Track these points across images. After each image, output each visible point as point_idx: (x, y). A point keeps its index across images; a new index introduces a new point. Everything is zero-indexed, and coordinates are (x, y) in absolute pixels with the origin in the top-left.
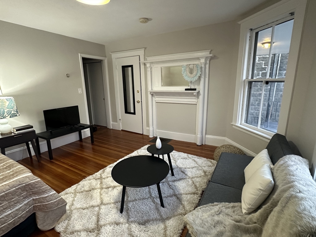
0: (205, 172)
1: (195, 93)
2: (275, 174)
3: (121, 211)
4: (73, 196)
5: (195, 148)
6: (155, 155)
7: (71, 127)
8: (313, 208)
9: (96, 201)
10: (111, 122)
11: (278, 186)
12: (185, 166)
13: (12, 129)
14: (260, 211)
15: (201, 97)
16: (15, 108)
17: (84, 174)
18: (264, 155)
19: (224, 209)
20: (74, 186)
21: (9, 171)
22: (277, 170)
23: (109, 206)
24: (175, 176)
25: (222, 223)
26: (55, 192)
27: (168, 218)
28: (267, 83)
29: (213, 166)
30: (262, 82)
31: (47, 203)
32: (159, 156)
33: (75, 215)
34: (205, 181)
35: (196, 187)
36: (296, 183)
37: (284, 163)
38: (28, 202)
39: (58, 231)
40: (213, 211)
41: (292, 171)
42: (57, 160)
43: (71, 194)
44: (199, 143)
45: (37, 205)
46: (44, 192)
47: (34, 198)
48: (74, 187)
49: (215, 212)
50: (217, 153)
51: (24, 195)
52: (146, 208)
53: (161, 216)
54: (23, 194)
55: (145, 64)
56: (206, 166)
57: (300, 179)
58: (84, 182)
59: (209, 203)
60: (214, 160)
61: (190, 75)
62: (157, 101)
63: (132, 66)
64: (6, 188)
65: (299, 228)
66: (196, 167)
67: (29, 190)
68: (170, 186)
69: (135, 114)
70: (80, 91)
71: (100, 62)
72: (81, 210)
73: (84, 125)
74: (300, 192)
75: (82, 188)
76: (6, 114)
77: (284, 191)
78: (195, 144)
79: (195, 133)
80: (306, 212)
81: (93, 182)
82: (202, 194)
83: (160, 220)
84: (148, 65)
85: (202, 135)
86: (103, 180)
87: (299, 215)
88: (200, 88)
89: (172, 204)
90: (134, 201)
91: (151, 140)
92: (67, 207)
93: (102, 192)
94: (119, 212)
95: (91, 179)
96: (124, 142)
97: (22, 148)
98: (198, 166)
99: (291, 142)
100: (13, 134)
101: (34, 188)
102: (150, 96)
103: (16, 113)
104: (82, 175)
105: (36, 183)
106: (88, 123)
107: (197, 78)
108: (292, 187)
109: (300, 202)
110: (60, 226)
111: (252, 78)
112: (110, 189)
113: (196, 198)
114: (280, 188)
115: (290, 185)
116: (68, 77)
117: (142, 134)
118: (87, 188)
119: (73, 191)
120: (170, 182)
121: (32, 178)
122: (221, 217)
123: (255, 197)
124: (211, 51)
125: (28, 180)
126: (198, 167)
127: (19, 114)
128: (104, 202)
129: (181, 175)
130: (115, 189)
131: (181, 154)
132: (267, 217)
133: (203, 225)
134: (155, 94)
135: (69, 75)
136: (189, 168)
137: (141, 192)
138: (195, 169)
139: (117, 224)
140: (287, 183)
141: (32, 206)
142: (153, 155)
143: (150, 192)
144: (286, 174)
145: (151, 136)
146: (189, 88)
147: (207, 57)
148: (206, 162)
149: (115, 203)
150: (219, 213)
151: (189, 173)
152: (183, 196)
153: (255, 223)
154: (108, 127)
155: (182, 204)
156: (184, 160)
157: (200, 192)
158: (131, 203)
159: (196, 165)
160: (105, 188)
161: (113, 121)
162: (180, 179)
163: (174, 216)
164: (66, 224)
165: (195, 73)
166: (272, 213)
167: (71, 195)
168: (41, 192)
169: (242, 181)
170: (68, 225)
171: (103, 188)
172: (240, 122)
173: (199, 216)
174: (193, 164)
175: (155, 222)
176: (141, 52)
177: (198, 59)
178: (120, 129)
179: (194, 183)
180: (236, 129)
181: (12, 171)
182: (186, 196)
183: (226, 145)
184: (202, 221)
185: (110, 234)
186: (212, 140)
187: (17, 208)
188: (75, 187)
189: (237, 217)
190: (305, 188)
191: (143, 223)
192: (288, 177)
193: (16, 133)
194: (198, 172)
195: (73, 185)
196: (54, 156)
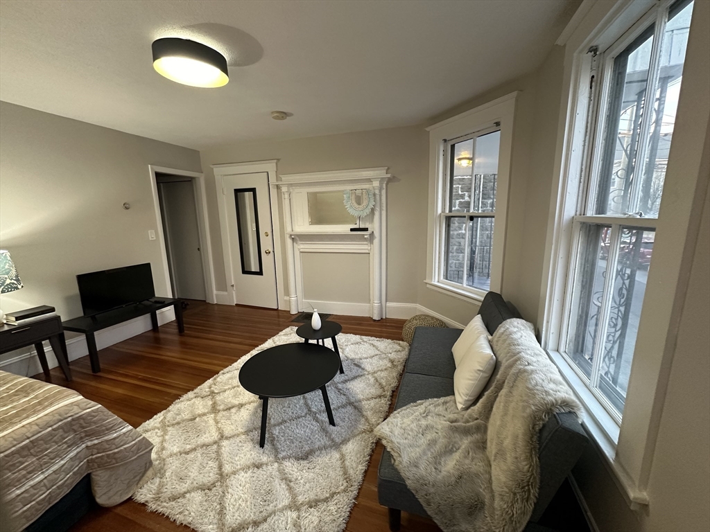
0: (392, 361)
1: (366, 235)
2: (495, 347)
3: (262, 445)
4: (160, 433)
5: (370, 325)
6: (311, 341)
7: (135, 305)
8: (545, 381)
9: (211, 435)
10: (215, 292)
11: (500, 363)
12: (359, 355)
13: (5, 317)
14: (481, 401)
15: (376, 241)
16: (13, 272)
17: (174, 392)
18: (477, 322)
19: (431, 407)
20: (159, 415)
21: (27, 399)
22: (497, 341)
23: (238, 440)
24: (346, 373)
25: (432, 427)
26: (130, 427)
27: (345, 441)
28: (472, 218)
29: (403, 351)
30: (465, 217)
31: (116, 450)
32: (318, 342)
33: (173, 466)
34: (395, 374)
35: (382, 387)
36: (523, 354)
37: (505, 331)
38: (78, 453)
39: (143, 501)
40: (417, 413)
41: (516, 340)
42: (110, 372)
43: (157, 430)
44: (376, 317)
45: (94, 457)
46: (110, 429)
47: (89, 444)
48: (158, 418)
49: (421, 414)
50: (407, 330)
51: (69, 439)
52: (305, 432)
53: (333, 440)
54: (67, 437)
55: (278, 187)
56: (393, 351)
57: (526, 348)
58: (179, 405)
59: (410, 403)
60: (403, 341)
61: (356, 206)
62: (302, 250)
63: (253, 190)
64: (31, 431)
65: (533, 408)
66: (376, 355)
67: (80, 429)
68: (339, 390)
69: (262, 275)
70: (151, 235)
71: (190, 181)
72: (183, 455)
73: (163, 300)
74: (529, 364)
75: (178, 417)
77: (511, 366)
78: (371, 319)
79: (369, 301)
80: (538, 388)
81: (197, 402)
82: (392, 396)
83: (331, 447)
84: (284, 189)
85: (381, 303)
86: (218, 398)
87: (531, 392)
88: (375, 226)
89: (347, 419)
90: (281, 423)
91: (294, 317)
92: (153, 456)
93: (217, 418)
94: (258, 446)
95: (192, 399)
96: (245, 326)
97: (26, 355)
98: (380, 353)
99: (509, 302)
100: (6, 328)
101: (90, 423)
102: (289, 242)
103: (15, 282)
104: (170, 393)
105: (93, 414)
106: (170, 296)
107: (368, 211)
108: (519, 359)
109: (530, 377)
110: (144, 491)
111: (450, 211)
112: (233, 410)
113: (384, 403)
114: (504, 364)
115: (516, 358)
116: (127, 208)
117: (277, 310)
118: (186, 415)
119: (158, 425)
120: (339, 385)
121: (85, 404)
122: (430, 420)
123: (473, 382)
124: (388, 169)
125: (76, 409)
126: (381, 355)
127: (22, 284)
128: (226, 433)
129: (355, 371)
130: (242, 410)
131: (349, 338)
132: (492, 407)
133: (406, 435)
134: (298, 239)
135: (128, 204)
136: (366, 358)
137: (291, 406)
138: (376, 358)
139: (258, 466)
140: (512, 357)
141: (85, 460)
142: (307, 340)
143: (306, 404)
144: (510, 345)
145: (294, 312)
146: (356, 226)
147: (382, 179)
148: (391, 346)
149: (247, 432)
150: (426, 414)
151: (368, 366)
152: (363, 403)
153: (477, 419)
154: (207, 301)
155: (363, 416)
156: (357, 346)
157: (389, 394)
158: (277, 428)
159: (377, 352)
160: (224, 410)
161: (217, 290)
162: (355, 378)
163: (355, 436)
164: (157, 484)
165: (365, 203)
166: (498, 399)
167: (157, 433)
168: (103, 431)
169: (451, 366)
170: (161, 485)
171: (219, 411)
172: (437, 278)
173: (399, 424)
174: (372, 351)
175: (323, 451)
176: (271, 167)
177: (369, 180)
178: (233, 302)
179: (377, 381)
180: (433, 290)
181: (36, 397)
182: (369, 402)
183: (420, 316)
184: (404, 430)
185: (247, 486)
186: (397, 309)
187: (55, 467)
188: (162, 418)
189: (452, 416)
190: (534, 359)
191: (305, 456)
192: (513, 347)
193: (16, 323)
194: (381, 363)
195: (156, 414)
196: (102, 366)
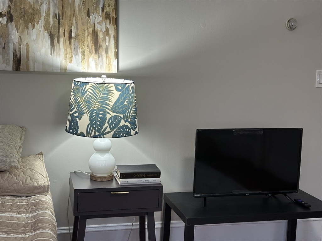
76: (106, 125)
103: (129, 125)
116: (292, 28)
127: (137, 130)
193: (121, 182)
